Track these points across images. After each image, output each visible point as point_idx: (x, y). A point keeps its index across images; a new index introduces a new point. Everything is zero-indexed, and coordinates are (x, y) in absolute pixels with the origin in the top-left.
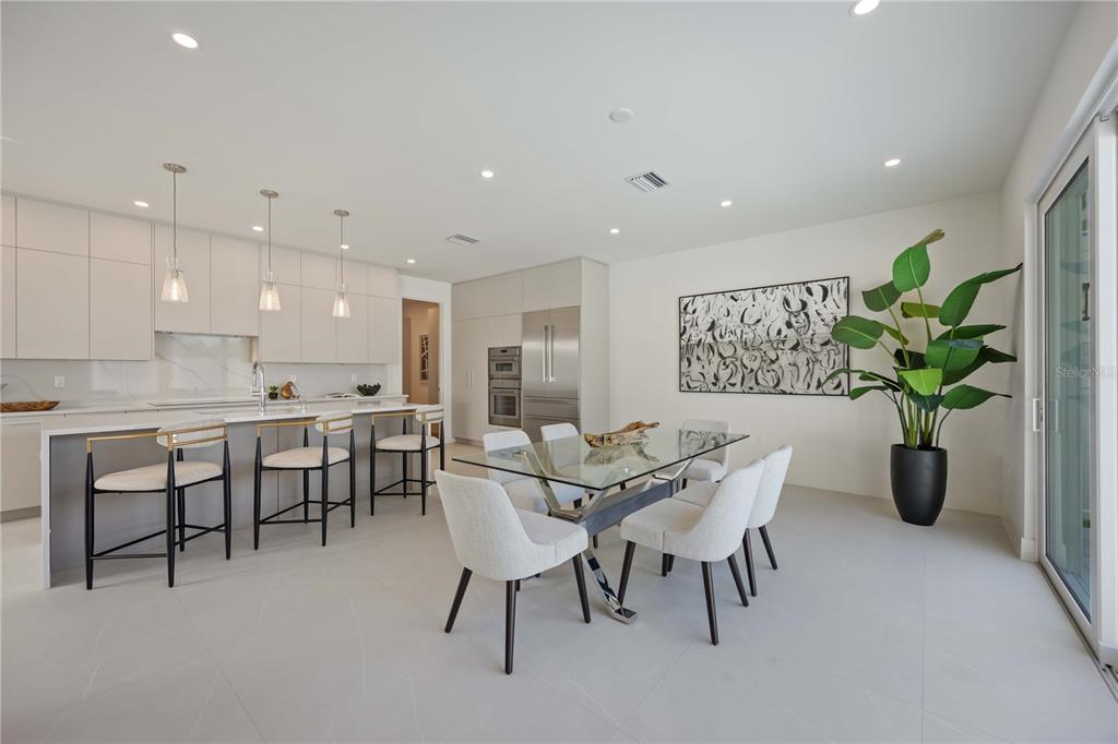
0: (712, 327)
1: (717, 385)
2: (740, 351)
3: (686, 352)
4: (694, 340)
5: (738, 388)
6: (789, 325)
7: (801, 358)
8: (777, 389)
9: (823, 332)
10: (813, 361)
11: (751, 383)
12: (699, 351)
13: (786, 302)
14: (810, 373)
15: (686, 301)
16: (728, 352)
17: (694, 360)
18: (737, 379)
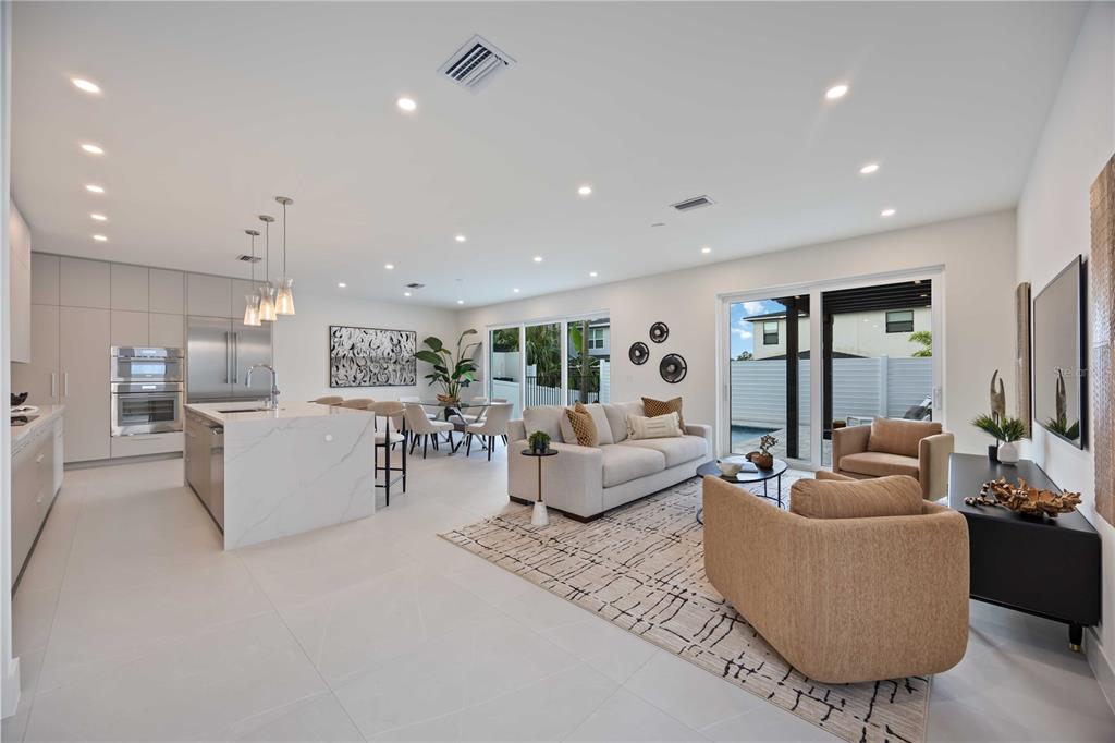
0: (353, 347)
1: (355, 382)
2: (369, 363)
3: (334, 362)
4: (341, 354)
5: (367, 383)
6: (393, 351)
7: (398, 367)
8: (387, 384)
9: (406, 355)
10: (402, 369)
11: (375, 381)
12: (344, 362)
13: (391, 339)
14: (401, 375)
15: (334, 329)
16: (362, 363)
17: (341, 367)
18: (367, 379)
